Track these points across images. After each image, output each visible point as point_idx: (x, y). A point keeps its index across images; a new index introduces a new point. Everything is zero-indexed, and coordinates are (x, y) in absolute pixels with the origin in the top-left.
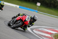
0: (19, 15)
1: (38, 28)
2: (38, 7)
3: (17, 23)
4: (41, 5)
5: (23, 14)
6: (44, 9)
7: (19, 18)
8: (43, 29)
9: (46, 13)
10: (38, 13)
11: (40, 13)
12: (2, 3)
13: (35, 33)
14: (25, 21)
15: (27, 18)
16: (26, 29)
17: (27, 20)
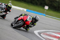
0: (21, 15)
1: (46, 32)
2: (46, 11)
3: (18, 23)
4: (49, 8)
5: (25, 14)
6: (52, 12)
7: (21, 18)
8: (51, 33)
9: (54, 17)
10: (46, 17)
11: (48, 17)
12: (9, 5)
13: (43, 37)
14: (26, 21)
15: (28, 18)
16: (28, 29)
17: (28, 20)
